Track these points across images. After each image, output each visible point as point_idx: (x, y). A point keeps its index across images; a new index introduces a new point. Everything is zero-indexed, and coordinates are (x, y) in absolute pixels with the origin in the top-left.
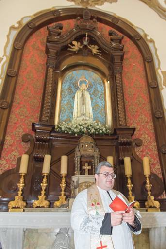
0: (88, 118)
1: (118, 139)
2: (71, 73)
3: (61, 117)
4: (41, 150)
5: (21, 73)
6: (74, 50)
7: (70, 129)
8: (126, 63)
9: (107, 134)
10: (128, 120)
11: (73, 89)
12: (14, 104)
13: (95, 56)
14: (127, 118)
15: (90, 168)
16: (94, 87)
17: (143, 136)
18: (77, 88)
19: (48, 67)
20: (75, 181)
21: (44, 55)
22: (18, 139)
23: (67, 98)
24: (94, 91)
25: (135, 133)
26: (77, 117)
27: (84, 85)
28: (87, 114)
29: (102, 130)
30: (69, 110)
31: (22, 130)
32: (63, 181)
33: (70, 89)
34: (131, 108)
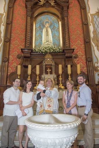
0: (50, 43)
1: (65, 54)
2: (40, 18)
3: (36, 43)
4: (26, 62)
5: (13, 21)
6: (41, 4)
7: (40, 50)
8: (70, 10)
9: (59, 52)
10: (71, 44)
11: (42, 27)
12: (12, 39)
13: (53, 7)
14: (70, 42)
15: (50, 70)
16: (53, 25)
17: (79, 52)
18: (44, 26)
19: (27, 16)
20: (43, 77)
21: (24, 9)
22: (15, 57)
23: (39, 32)
24: (53, 27)
25: (75, 51)
26: (44, 43)
27: (47, 24)
28: (50, 41)
29: (57, 50)
30: (40, 39)
31: (17, 52)
32: (38, 77)
33: (40, 27)
34: (73, 37)
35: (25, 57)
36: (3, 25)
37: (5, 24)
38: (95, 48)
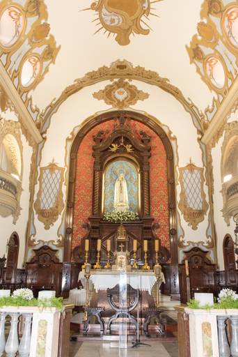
1: (143, 223)
3: (105, 203)
4: (94, 234)
7: (112, 218)
11: (114, 177)
12: (76, 202)
17: (161, 221)
19: (95, 170)
20: (115, 255)
23: (110, 186)
24: (130, 178)
26: (117, 203)
27: (122, 174)
28: (124, 201)
29: (133, 218)
30: (111, 196)
31: (82, 221)
32: (109, 254)
35: (93, 227)
36: (65, 184)
37: (67, 183)
38: (182, 217)
